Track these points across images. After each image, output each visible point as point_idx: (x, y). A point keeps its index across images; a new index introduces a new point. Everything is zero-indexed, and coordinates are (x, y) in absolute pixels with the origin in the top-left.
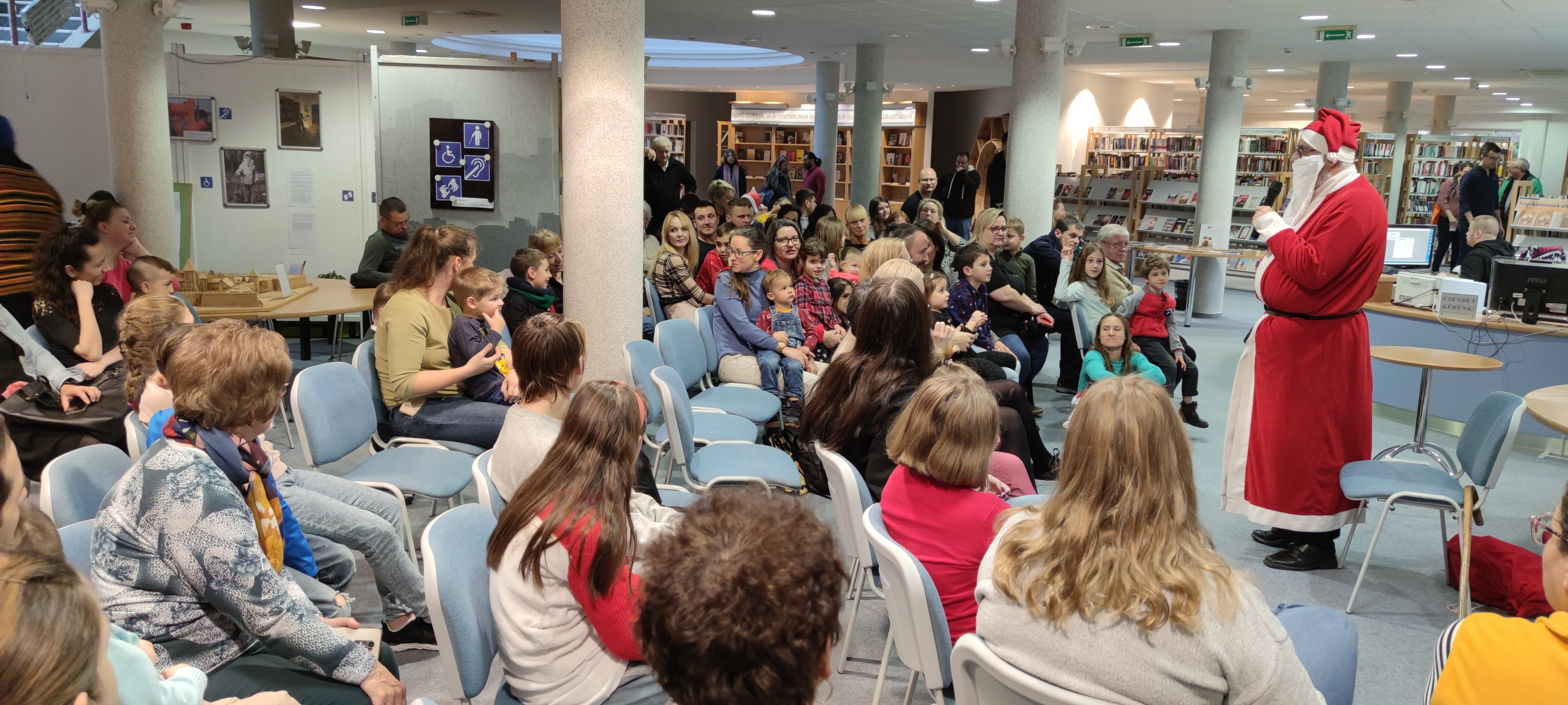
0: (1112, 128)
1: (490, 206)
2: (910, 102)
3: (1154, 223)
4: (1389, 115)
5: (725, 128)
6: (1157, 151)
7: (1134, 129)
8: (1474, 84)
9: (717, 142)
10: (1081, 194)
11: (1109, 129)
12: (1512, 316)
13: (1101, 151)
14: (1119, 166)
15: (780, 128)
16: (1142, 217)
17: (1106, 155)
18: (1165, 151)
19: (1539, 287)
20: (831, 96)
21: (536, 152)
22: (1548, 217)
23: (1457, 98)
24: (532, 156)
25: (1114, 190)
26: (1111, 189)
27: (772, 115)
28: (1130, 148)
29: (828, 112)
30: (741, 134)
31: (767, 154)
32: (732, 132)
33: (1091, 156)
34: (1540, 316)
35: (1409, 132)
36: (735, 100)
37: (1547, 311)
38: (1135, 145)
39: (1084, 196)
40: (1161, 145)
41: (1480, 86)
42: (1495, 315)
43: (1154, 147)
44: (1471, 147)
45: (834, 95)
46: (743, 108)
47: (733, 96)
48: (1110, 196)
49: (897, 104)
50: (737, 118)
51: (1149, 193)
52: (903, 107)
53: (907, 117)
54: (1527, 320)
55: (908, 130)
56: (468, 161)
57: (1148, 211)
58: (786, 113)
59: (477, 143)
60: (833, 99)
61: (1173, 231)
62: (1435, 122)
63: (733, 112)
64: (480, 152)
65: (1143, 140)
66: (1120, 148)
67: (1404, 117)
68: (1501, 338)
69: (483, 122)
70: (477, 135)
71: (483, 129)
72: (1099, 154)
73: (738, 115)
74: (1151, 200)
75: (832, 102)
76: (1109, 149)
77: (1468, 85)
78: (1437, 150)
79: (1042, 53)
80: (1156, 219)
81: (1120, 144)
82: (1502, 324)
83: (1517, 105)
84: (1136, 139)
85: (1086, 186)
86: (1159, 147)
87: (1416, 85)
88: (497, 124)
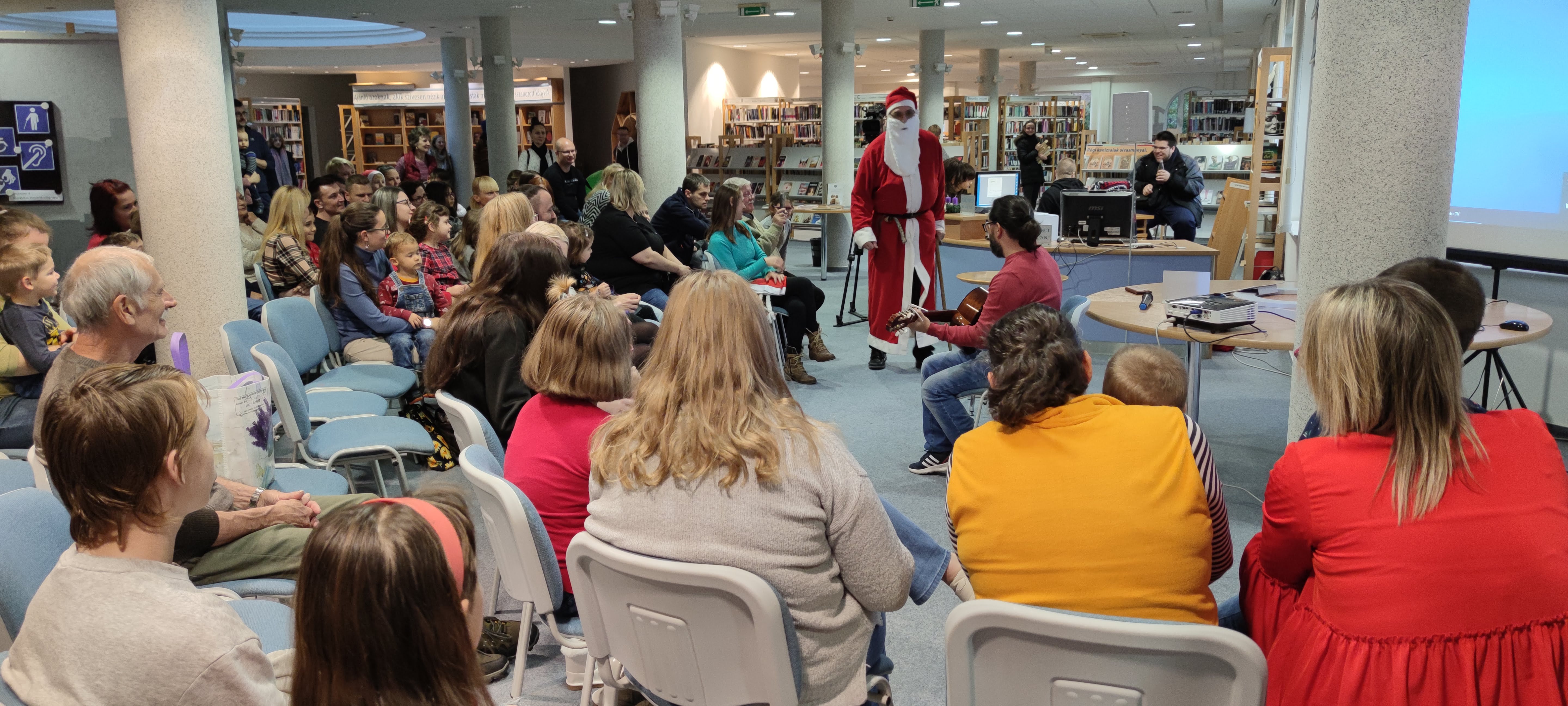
0: (745, 99)
1: (59, 198)
2: (545, 78)
3: (789, 187)
4: (983, 79)
5: (347, 112)
6: (787, 120)
7: (764, 100)
8: (1048, 49)
9: (340, 128)
10: (721, 163)
11: (742, 101)
12: (1079, 242)
13: (737, 122)
14: (754, 136)
15: (408, 110)
16: (778, 183)
17: (742, 126)
18: (794, 119)
19: (1098, 213)
20: (459, 73)
21: (109, 135)
22: (1110, 160)
23: (1038, 64)
24: (106, 140)
25: (750, 159)
26: (748, 158)
27: (399, 96)
28: (763, 118)
29: (457, 91)
30: (366, 118)
31: (397, 138)
32: (355, 117)
33: (728, 128)
34: (1101, 239)
35: (1000, 95)
36: (355, 81)
37: (1105, 234)
38: (767, 116)
39: (725, 165)
40: (790, 114)
41: (1053, 51)
42: (1066, 242)
43: (784, 116)
44: (1050, 107)
45: (463, 72)
46: (366, 90)
47: (353, 78)
48: (748, 164)
49: (532, 80)
50: (360, 101)
51: (782, 160)
52: (538, 84)
53: (544, 94)
54: (1092, 243)
55: (546, 107)
56: (25, 148)
57: (783, 177)
58: (414, 93)
59: (34, 127)
60: (462, 76)
61: (806, 194)
62: (1021, 86)
63: (355, 94)
64: (39, 138)
65: (773, 111)
66: (754, 118)
67: (995, 80)
68: (1071, 260)
69: (39, 103)
70: (34, 118)
71: (39, 111)
72: (735, 125)
73: (360, 97)
74: (785, 166)
75: (461, 79)
76: (743, 120)
77: (1043, 51)
78: (1023, 110)
79: (659, 17)
80: (791, 184)
81: (754, 115)
82: (1072, 248)
83: (1085, 68)
84: (767, 110)
85: (724, 156)
86: (788, 116)
87: (1002, 52)
88: (56, 104)
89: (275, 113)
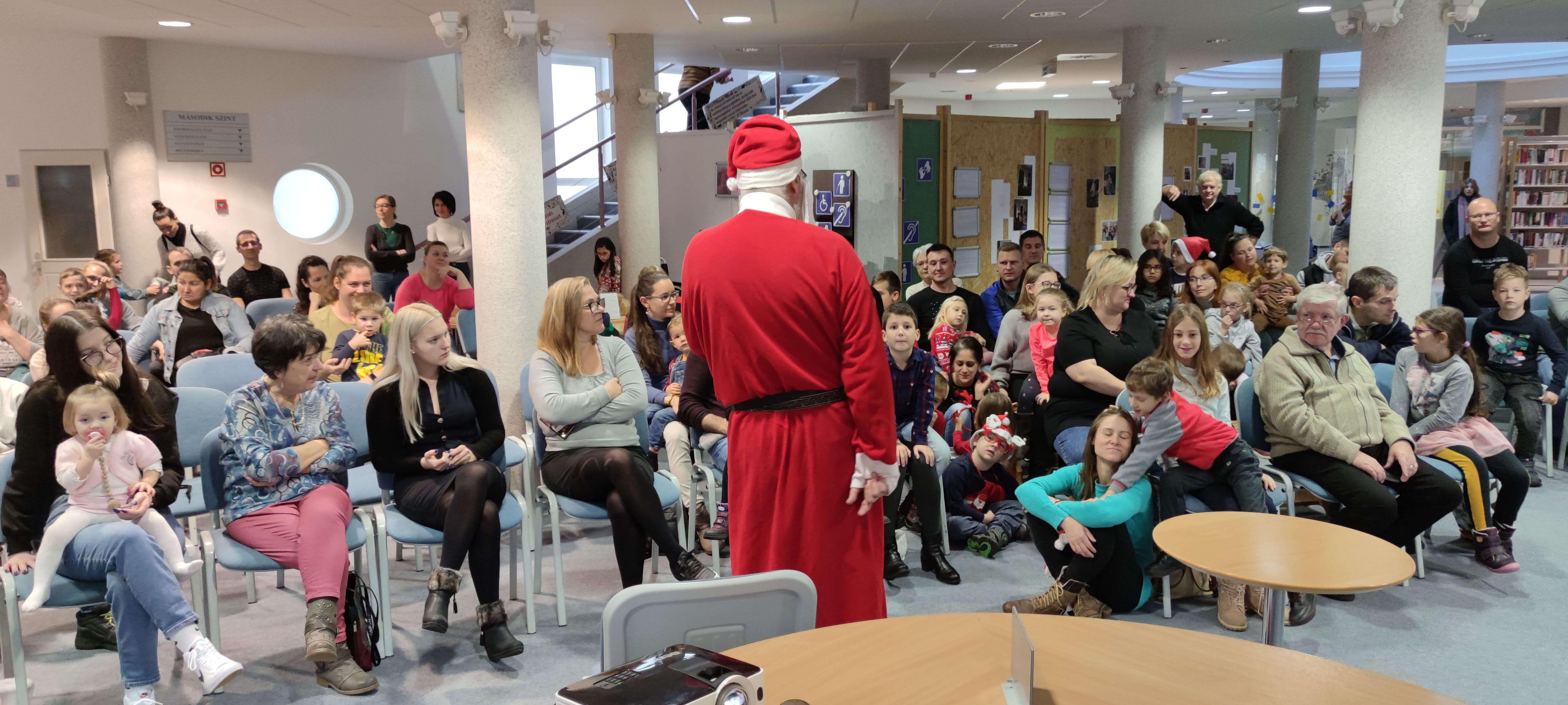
21: (883, 198)
24: (881, 202)
56: (837, 207)
59: (841, 191)
64: (844, 200)
69: (845, 171)
70: (842, 183)
71: (846, 179)
88: (857, 172)
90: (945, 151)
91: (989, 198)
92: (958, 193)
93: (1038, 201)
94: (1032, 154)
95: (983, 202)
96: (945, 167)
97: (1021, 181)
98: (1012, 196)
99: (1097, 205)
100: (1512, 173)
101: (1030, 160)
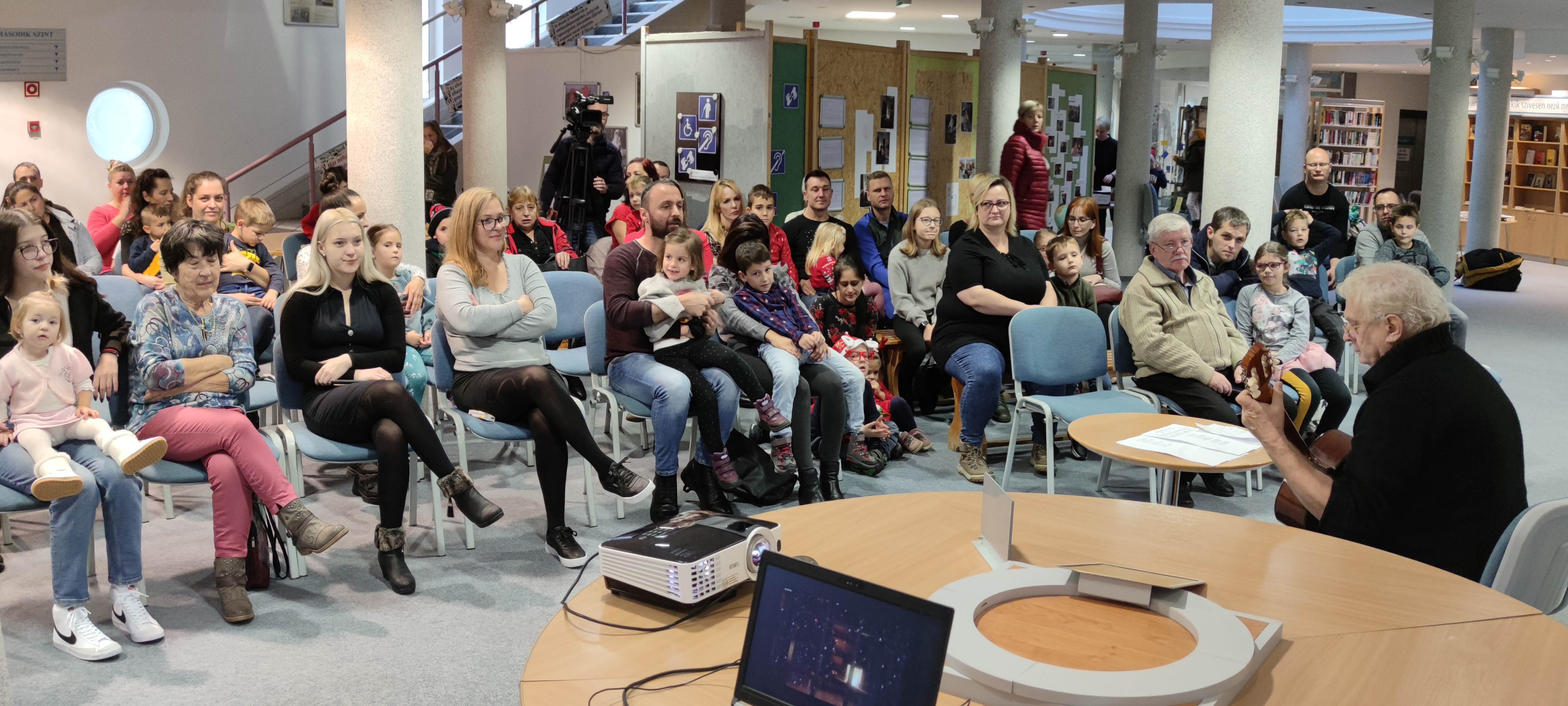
21: (751, 124)
24: (749, 128)
56: (702, 132)
58: (1532, 101)
59: (707, 116)
64: (710, 124)
69: (712, 94)
70: (708, 107)
71: (712, 102)
88: (724, 95)
89: (1349, 116)
90: (812, 78)
91: (852, 130)
92: (824, 122)
93: (899, 134)
94: (894, 85)
95: (847, 133)
96: (812, 94)
97: (884, 113)
98: (875, 127)
99: (954, 142)
100: (1318, 133)
101: (892, 92)
